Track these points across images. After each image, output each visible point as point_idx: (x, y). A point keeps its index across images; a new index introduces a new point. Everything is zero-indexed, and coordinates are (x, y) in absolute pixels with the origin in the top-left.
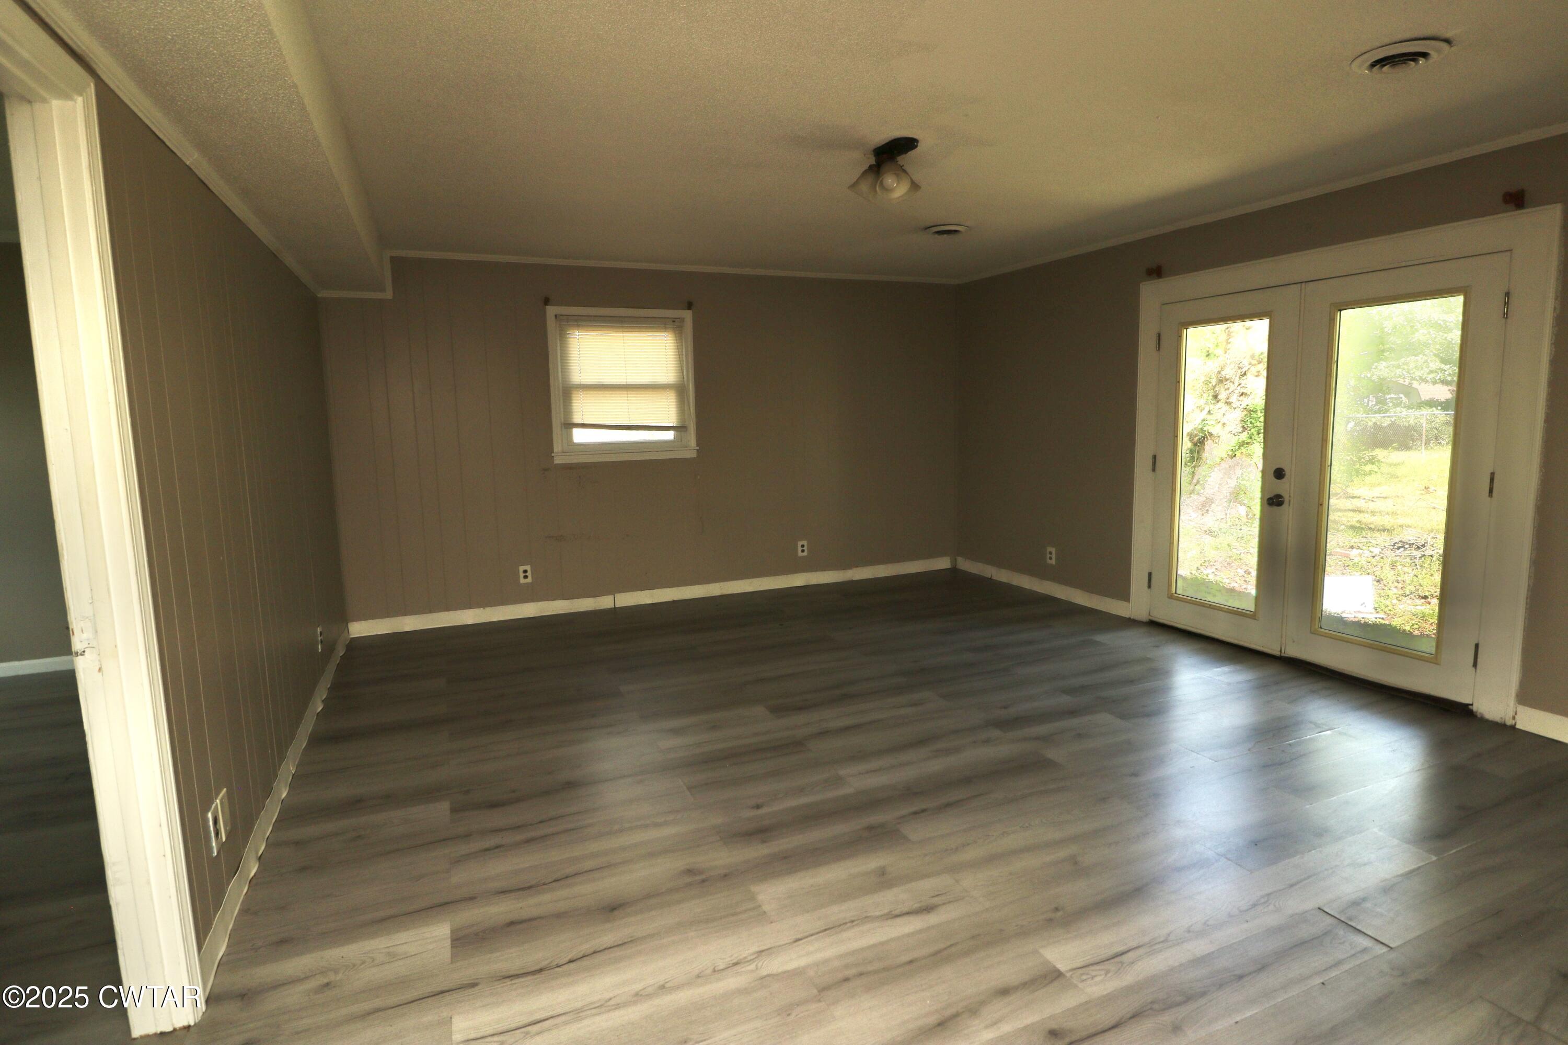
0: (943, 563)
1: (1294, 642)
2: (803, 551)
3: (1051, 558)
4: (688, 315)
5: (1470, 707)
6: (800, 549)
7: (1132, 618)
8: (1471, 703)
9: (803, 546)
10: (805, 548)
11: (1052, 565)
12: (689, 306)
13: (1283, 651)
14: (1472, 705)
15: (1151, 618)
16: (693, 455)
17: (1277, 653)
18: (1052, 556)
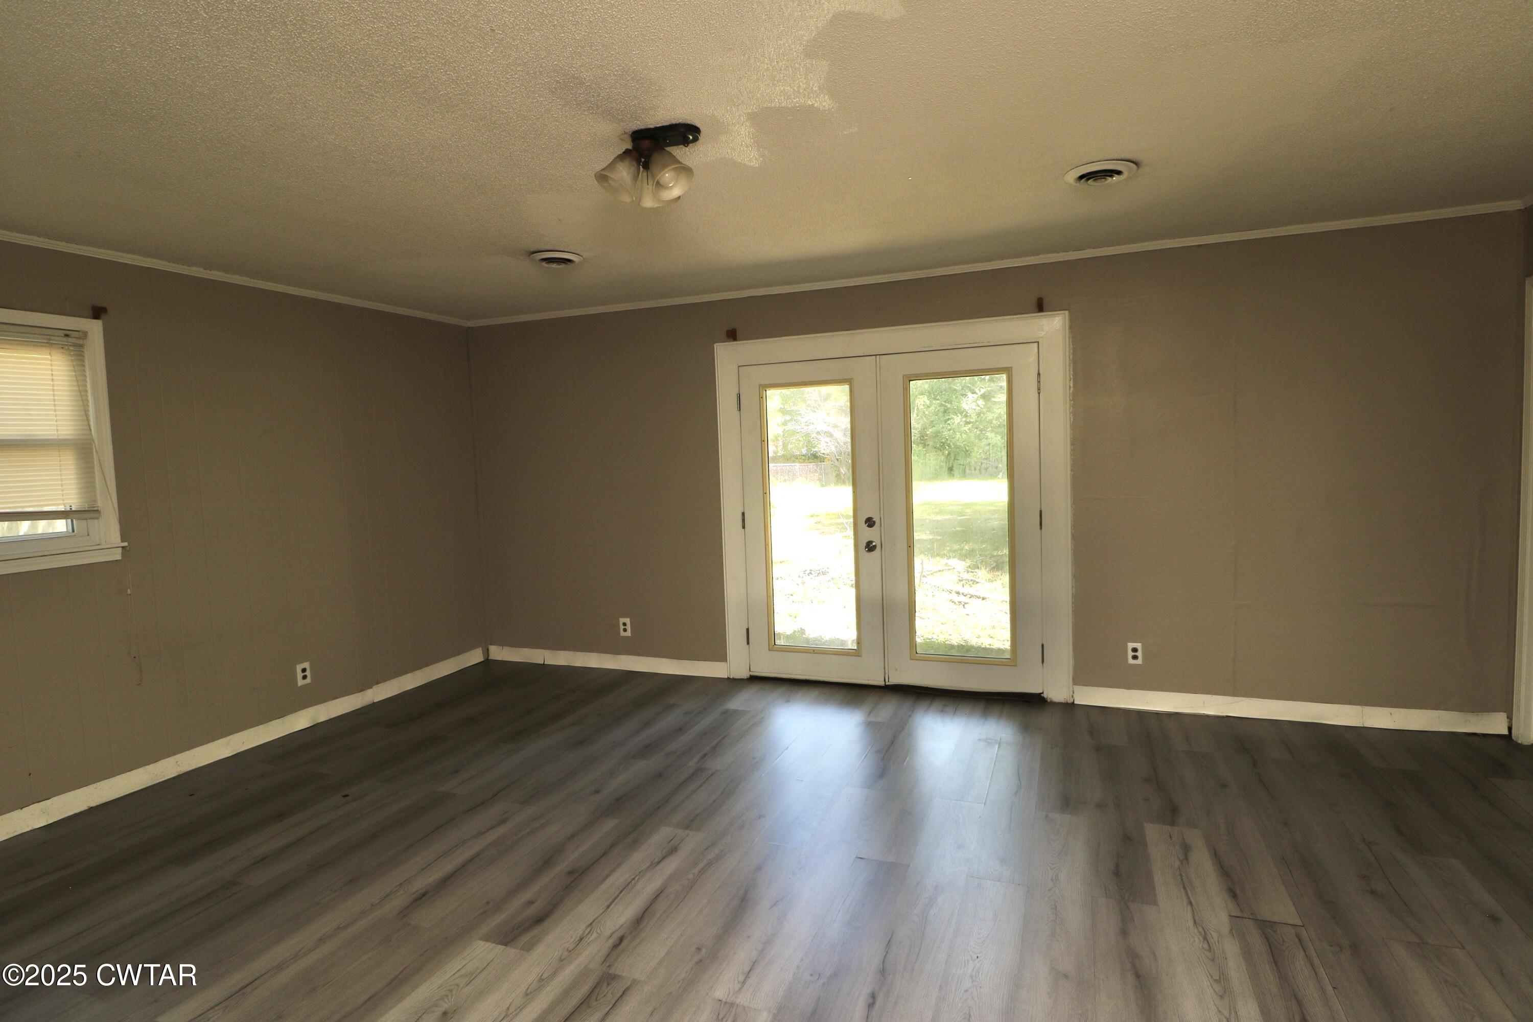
0: (474, 657)
1: (897, 670)
2: (305, 677)
3: (625, 630)
4: (95, 328)
5: (1042, 695)
6: (300, 675)
7: (731, 677)
8: (1042, 692)
9: (304, 670)
10: (308, 673)
11: (628, 637)
12: (97, 313)
13: (887, 680)
14: (1043, 693)
15: (752, 674)
16: (117, 555)
17: (882, 683)
18: (626, 626)
